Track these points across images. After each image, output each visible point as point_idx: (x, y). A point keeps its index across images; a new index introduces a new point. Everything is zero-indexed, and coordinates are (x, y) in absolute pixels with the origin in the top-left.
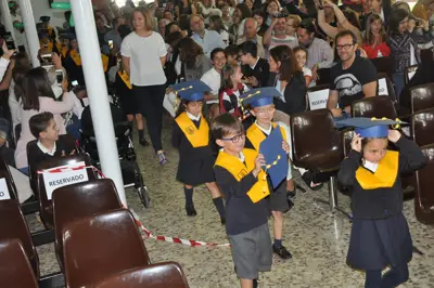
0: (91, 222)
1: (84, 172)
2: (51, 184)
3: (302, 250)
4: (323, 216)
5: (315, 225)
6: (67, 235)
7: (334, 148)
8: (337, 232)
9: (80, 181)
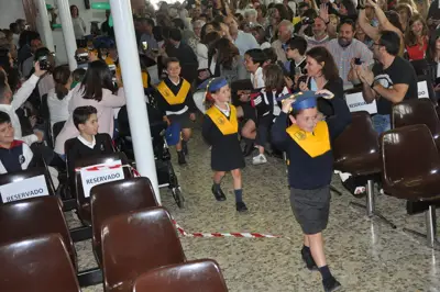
0: (129, 220)
1: (120, 171)
2: (88, 182)
3: (339, 253)
4: (360, 220)
5: (351, 228)
6: (106, 230)
7: (372, 151)
8: (373, 236)
9: (116, 179)
